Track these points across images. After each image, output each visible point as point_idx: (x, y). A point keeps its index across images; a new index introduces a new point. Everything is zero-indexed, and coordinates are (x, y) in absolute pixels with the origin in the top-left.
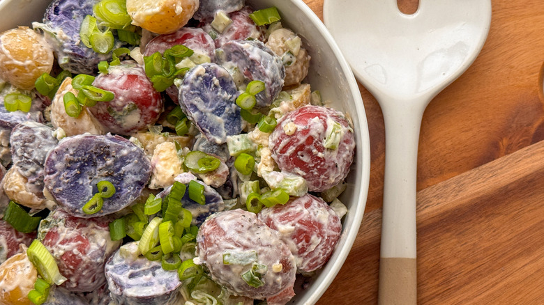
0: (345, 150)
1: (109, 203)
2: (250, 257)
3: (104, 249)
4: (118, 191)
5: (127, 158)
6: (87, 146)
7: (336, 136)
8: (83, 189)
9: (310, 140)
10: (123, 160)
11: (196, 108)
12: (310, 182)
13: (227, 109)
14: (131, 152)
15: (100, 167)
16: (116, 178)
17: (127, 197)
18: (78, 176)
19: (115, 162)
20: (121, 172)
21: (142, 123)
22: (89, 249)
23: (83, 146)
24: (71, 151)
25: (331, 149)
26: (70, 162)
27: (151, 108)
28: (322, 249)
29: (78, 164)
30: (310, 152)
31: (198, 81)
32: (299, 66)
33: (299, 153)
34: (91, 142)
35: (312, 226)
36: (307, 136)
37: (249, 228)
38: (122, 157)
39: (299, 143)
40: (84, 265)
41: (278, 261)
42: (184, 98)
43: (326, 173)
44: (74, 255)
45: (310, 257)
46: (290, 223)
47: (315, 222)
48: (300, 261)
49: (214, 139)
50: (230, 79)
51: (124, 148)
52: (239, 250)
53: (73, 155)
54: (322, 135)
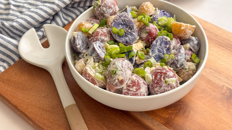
0: (168, 88)
1: (117, 36)
2: (120, 68)
3: (104, 41)
4: (122, 37)
5: (132, 35)
6: (131, 23)
7: (171, 81)
8: (118, 27)
9: (166, 74)
10: (131, 34)
11: (157, 42)
12: (152, 83)
13: (161, 54)
14: (135, 35)
15: (127, 29)
16: (125, 35)
17: (121, 40)
18: (121, 24)
19: (130, 32)
20: (128, 35)
21: (144, 39)
22: (102, 36)
23: (130, 22)
24: (128, 19)
25: (166, 82)
26: (125, 20)
27: (150, 37)
28: (132, 94)
29: (125, 23)
30: (161, 76)
31: (165, 40)
32: (187, 73)
33: (159, 74)
34: (133, 23)
35: (138, 85)
36: (166, 72)
37: (129, 67)
38: (132, 34)
39: (162, 71)
40: (97, 37)
41: (122, 78)
42: (158, 38)
43: (157, 85)
44: (99, 33)
45: (128, 90)
46: (136, 78)
47: (140, 86)
48: (125, 88)
49: (150, 52)
50: (170, 51)
51: (135, 33)
52: (120, 64)
53: (127, 20)
54: (169, 77)
